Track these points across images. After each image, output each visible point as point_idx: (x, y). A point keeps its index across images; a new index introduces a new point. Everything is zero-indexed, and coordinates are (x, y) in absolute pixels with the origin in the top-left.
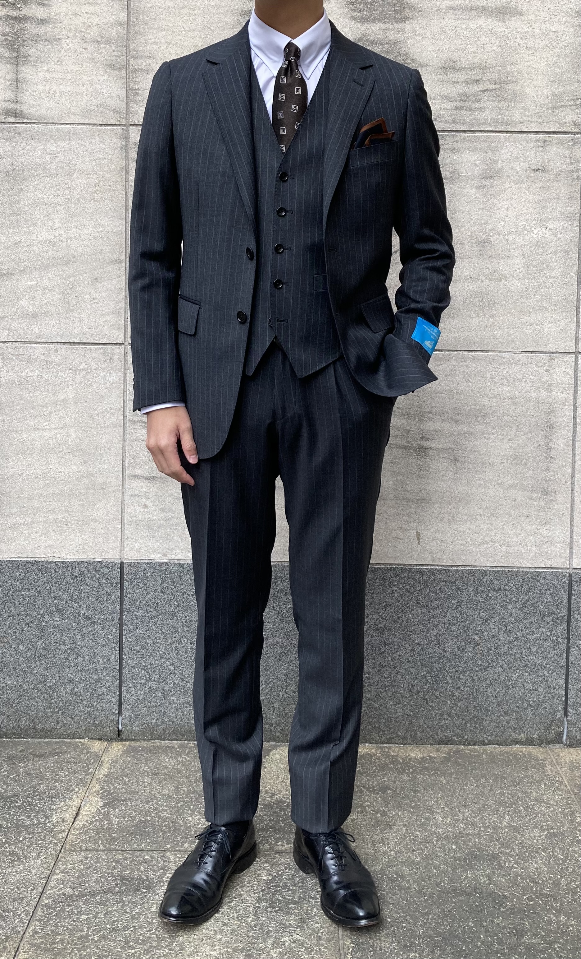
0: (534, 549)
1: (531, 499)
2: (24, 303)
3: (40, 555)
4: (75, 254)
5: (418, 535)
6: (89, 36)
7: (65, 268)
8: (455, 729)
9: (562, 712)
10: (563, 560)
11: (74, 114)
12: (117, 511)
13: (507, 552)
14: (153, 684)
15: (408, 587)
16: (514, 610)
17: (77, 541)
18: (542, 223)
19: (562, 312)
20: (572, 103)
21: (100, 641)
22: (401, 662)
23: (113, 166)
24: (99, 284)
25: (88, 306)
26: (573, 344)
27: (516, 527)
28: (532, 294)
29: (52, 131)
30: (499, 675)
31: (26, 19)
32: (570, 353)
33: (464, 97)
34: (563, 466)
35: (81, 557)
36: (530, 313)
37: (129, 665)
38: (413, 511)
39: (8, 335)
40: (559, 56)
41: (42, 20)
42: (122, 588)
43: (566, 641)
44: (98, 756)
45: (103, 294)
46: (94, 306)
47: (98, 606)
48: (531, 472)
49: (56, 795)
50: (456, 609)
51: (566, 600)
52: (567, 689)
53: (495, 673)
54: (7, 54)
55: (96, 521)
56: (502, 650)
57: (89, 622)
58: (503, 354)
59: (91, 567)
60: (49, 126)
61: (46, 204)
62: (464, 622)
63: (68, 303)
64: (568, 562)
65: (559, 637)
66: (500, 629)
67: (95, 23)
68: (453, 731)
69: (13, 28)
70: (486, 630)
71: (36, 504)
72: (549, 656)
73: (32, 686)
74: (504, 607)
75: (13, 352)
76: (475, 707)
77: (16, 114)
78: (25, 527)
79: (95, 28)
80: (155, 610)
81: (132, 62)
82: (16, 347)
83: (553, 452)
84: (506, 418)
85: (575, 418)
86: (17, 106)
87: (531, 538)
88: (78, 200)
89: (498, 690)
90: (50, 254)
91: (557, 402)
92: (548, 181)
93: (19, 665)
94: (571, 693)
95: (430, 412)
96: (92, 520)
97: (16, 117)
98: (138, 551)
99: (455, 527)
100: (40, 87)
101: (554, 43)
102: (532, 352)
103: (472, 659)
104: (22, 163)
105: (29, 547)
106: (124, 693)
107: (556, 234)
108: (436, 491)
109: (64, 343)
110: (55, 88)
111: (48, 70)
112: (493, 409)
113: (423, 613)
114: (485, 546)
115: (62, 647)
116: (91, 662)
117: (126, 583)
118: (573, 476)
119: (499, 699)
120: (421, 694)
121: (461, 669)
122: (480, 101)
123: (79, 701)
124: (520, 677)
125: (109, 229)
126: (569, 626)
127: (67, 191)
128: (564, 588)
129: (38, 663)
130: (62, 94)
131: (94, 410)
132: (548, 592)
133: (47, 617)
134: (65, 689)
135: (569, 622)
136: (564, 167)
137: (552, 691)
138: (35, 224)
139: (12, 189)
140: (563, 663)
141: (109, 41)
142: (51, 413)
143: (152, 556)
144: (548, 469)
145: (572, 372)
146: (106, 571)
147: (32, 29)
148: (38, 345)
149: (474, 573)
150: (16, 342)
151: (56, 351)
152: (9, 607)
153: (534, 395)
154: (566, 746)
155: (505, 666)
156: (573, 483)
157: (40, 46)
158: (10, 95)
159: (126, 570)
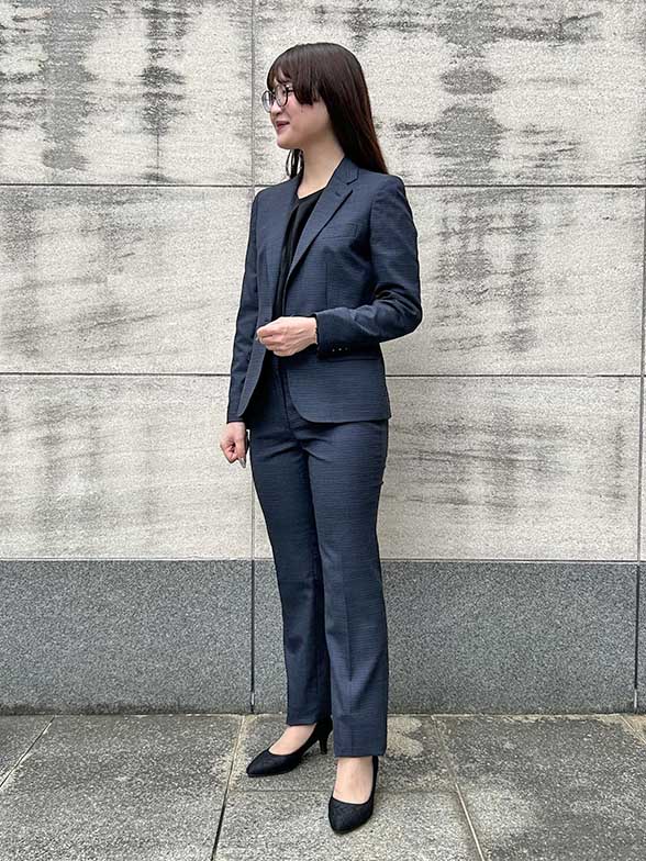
0: (607, 545)
1: (603, 502)
2: (166, 341)
3: (184, 556)
4: (210, 298)
6: (219, 110)
7: (201, 310)
8: (541, 700)
9: (633, 685)
10: (632, 554)
11: (208, 178)
12: (249, 517)
13: (584, 548)
15: (498, 579)
16: (590, 598)
17: (215, 543)
18: (612, 265)
19: (630, 341)
20: (637, 160)
21: (235, 628)
22: (493, 643)
23: (241, 222)
25: (221, 341)
26: (639, 368)
27: (591, 527)
28: (603, 326)
29: (188, 193)
30: (578, 654)
31: (165, 95)
32: (636, 376)
33: (543, 157)
34: (631, 474)
35: (218, 557)
36: (602, 342)
37: (260, 649)
38: (502, 514)
39: (154, 369)
41: (179, 96)
42: (253, 582)
43: (635, 624)
44: (237, 725)
47: (233, 598)
48: (604, 479)
50: (540, 597)
51: (635, 589)
52: (637, 665)
53: (574, 652)
54: (149, 126)
55: (231, 526)
56: (581, 632)
57: (225, 612)
58: (578, 378)
59: (227, 566)
60: (186, 188)
61: (184, 255)
62: (548, 608)
63: (204, 340)
64: (636, 556)
65: (629, 620)
66: (578, 614)
67: (225, 98)
68: (539, 702)
69: (154, 103)
70: (566, 616)
71: (178, 512)
72: (621, 637)
73: (177, 669)
74: (582, 595)
75: (158, 383)
76: (557, 681)
77: (157, 178)
78: (170, 532)
79: (225, 102)
81: (257, 132)
82: (160, 379)
83: (623, 462)
84: (582, 433)
85: (641, 431)
86: (158, 171)
87: (604, 535)
88: (212, 251)
89: (577, 666)
90: (189, 298)
91: (626, 419)
92: (616, 228)
93: (166, 651)
94: (640, 669)
95: (516, 429)
96: (227, 525)
97: (157, 181)
99: (539, 527)
100: (178, 155)
101: (621, 109)
102: (604, 376)
103: (555, 640)
104: (163, 220)
105: (174, 549)
106: (256, 673)
107: (623, 274)
108: (522, 497)
109: (201, 375)
110: (191, 155)
111: (184, 140)
112: (571, 425)
113: (511, 601)
114: (565, 543)
115: (203, 634)
116: (227, 646)
117: (256, 579)
118: (640, 482)
119: (578, 675)
120: (511, 671)
121: (545, 649)
122: (556, 159)
123: (217, 681)
124: (596, 655)
126: (637, 611)
128: (633, 578)
129: (182, 648)
130: (197, 160)
132: (620, 582)
133: (190, 609)
134: (205, 670)
135: (638, 607)
136: (630, 215)
137: (624, 667)
138: (175, 273)
139: (155, 243)
140: (633, 643)
141: (237, 114)
145: (638, 393)
147: (171, 104)
148: (179, 377)
149: (556, 566)
150: (160, 374)
151: (195, 381)
152: (157, 601)
153: (606, 413)
154: (637, 714)
155: (583, 646)
156: (640, 488)
157: (177, 119)
158: (152, 161)
159: (256, 567)
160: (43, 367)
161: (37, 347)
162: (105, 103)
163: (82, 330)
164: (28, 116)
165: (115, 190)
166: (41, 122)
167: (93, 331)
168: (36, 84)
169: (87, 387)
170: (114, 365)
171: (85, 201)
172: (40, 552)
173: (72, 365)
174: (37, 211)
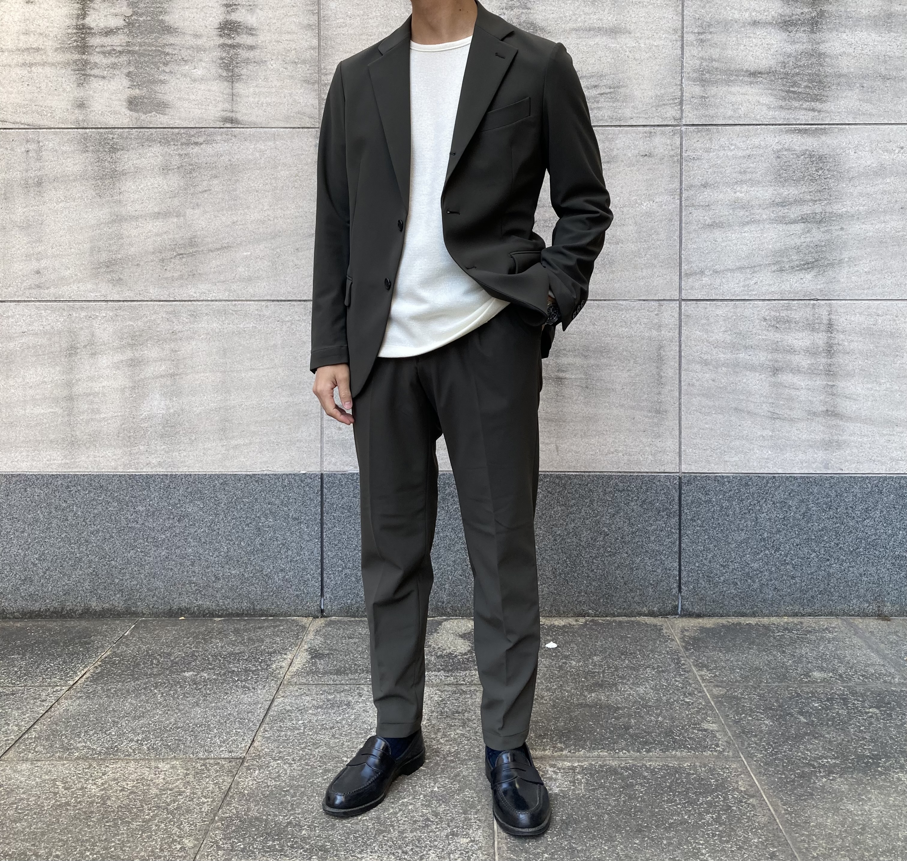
0: (650, 457)
1: (646, 417)
2: (240, 269)
3: (258, 469)
4: (281, 230)
5: (557, 448)
6: (288, 58)
7: (273, 241)
8: (591, 604)
9: (677, 589)
10: (674, 466)
11: (278, 120)
12: (317, 433)
13: (629, 460)
14: (348, 571)
15: (550, 490)
16: (635, 507)
17: (286, 457)
18: (650, 198)
19: (668, 268)
20: (672, 102)
21: (306, 537)
22: (546, 550)
23: (309, 160)
24: (300, 254)
25: (292, 271)
26: (677, 293)
27: (635, 440)
28: (643, 254)
29: (261, 133)
30: (625, 560)
31: (238, 46)
32: (674, 300)
34: (672, 391)
35: (288, 470)
36: (642, 269)
37: (329, 556)
38: (553, 428)
39: (229, 295)
40: (660, 65)
41: (251, 46)
42: (322, 495)
43: (678, 532)
44: (305, 628)
45: (303, 261)
46: (296, 270)
47: (303, 509)
48: (646, 396)
49: (275, 652)
50: (589, 506)
51: (677, 499)
52: (680, 571)
53: (621, 558)
54: (225, 74)
55: (301, 441)
56: (627, 539)
57: (297, 522)
58: (621, 302)
59: (297, 478)
60: (258, 130)
61: (257, 191)
62: (596, 517)
63: (276, 268)
64: (678, 468)
65: (672, 528)
66: (624, 522)
67: (293, 48)
68: (589, 606)
69: (228, 53)
70: (613, 524)
71: (253, 428)
72: (665, 544)
73: (251, 575)
74: (627, 504)
75: (233, 308)
76: (606, 586)
77: (232, 120)
78: (245, 447)
79: (293, 52)
80: (349, 512)
81: (323, 78)
82: (235, 305)
83: (663, 380)
84: (625, 353)
85: (680, 352)
86: (233, 115)
87: (647, 448)
88: (283, 187)
89: (625, 572)
90: (261, 230)
91: (665, 340)
92: (654, 164)
93: (241, 558)
94: (684, 574)
95: (564, 350)
96: (298, 440)
97: (232, 123)
98: (335, 464)
99: (587, 440)
100: (251, 99)
101: (656, 55)
102: (644, 300)
103: (603, 547)
104: (237, 159)
105: (248, 463)
106: (325, 579)
107: (661, 206)
108: (571, 412)
109: (273, 301)
110: (263, 100)
111: (256, 86)
112: (615, 346)
113: (562, 510)
114: (611, 455)
115: (275, 543)
116: (298, 554)
117: (325, 491)
118: (680, 399)
119: (625, 579)
120: (563, 576)
121: (594, 555)
122: (598, 102)
123: (289, 586)
124: (642, 560)
125: (306, 210)
126: (680, 519)
127: (273, 181)
128: (675, 488)
129: (256, 556)
130: (268, 104)
131: (298, 353)
132: (662, 492)
133: (263, 519)
134: (278, 576)
135: (680, 516)
136: (667, 152)
137: (668, 572)
138: (248, 207)
139: (230, 180)
140: (676, 549)
141: (304, 62)
142: (264, 356)
143: (346, 468)
144: (659, 393)
145: (677, 316)
146: (309, 481)
147: (244, 54)
148: (253, 302)
149: (603, 477)
150: (235, 300)
151: (267, 306)
152: (233, 512)
153: (647, 334)
154: (682, 616)
155: (630, 552)
156: (680, 404)
157: (250, 67)
158: (227, 106)
159: (326, 480)
160: (128, 295)
161: (122, 277)
162: (185, 53)
163: (163, 260)
164: (114, 66)
165: (193, 132)
166: (126, 71)
167: (173, 260)
168: (122, 37)
169: (167, 313)
170: (191, 292)
171: (165, 141)
172: (125, 465)
173: (154, 292)
174: (122, 152)
